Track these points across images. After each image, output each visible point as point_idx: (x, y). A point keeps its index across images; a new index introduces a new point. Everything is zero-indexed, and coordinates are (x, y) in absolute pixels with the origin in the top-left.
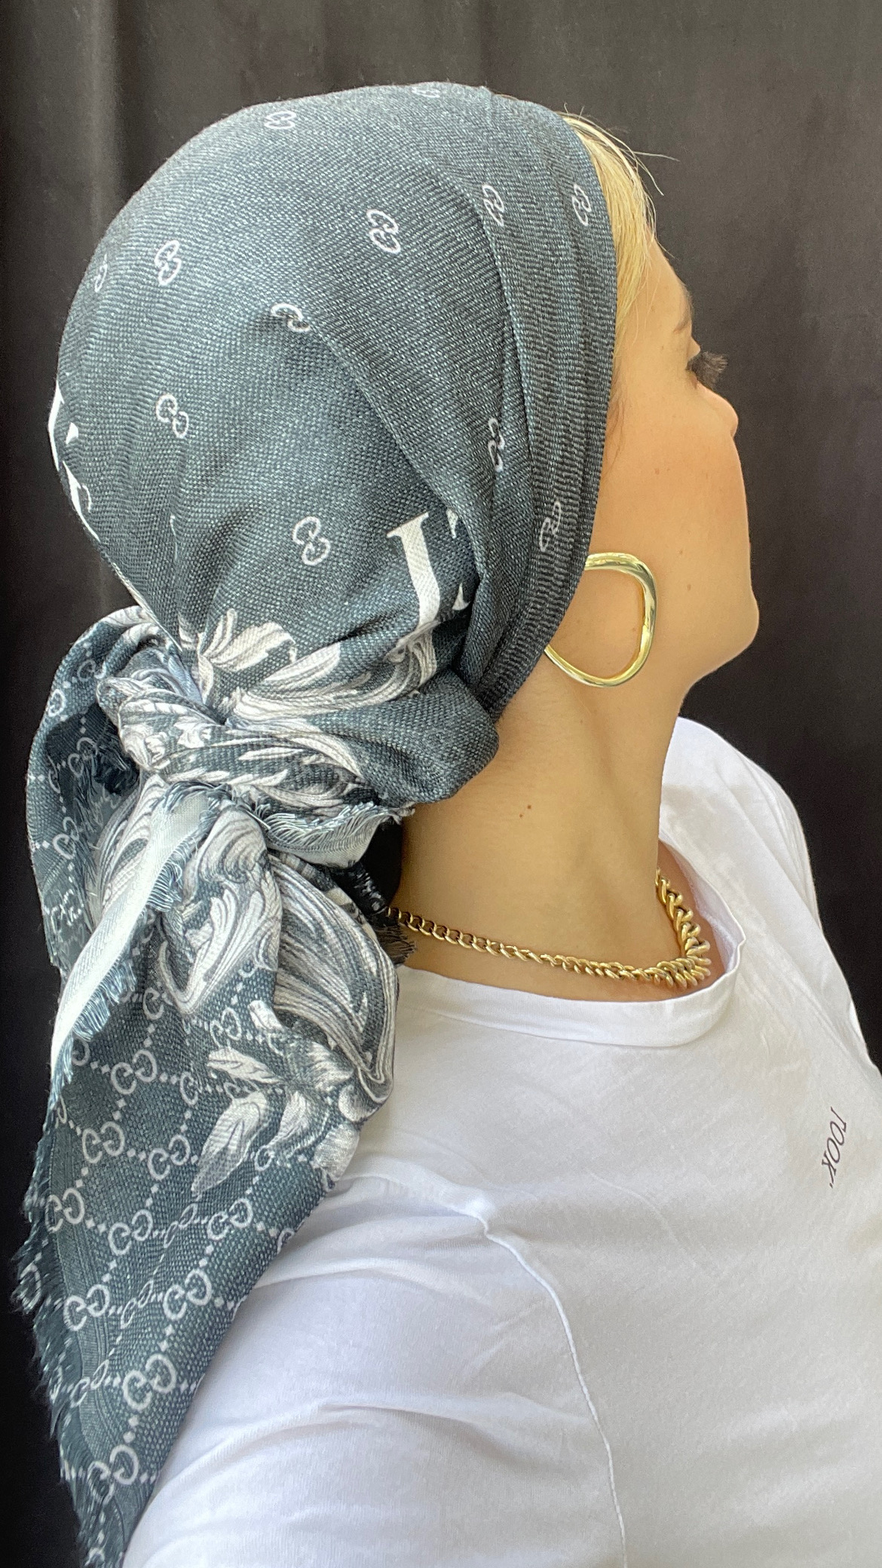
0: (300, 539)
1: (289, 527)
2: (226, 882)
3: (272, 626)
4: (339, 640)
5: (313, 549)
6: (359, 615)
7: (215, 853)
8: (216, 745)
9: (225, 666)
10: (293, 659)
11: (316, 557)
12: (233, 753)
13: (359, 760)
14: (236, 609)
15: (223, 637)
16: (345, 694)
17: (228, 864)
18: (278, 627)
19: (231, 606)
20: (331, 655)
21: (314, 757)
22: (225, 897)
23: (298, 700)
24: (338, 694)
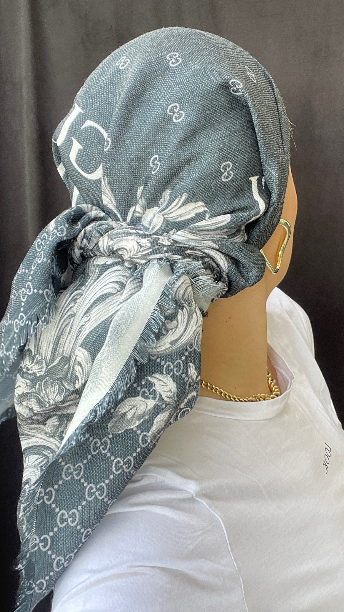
0: (223, 169)
2: (185, 305)
3: (201, 203)
4: (228, 213)
6: (237, 204)
7: (181, 291)
9: (170, 219)
10: (206, 218)
12: (182, 250)
14: (188, 194)
15: (175, 206)
17: (186, 296)
18: (203, 204)
19: (186, 192)
20: (227, 218)
22: (184, 311)
24: (221, 236)
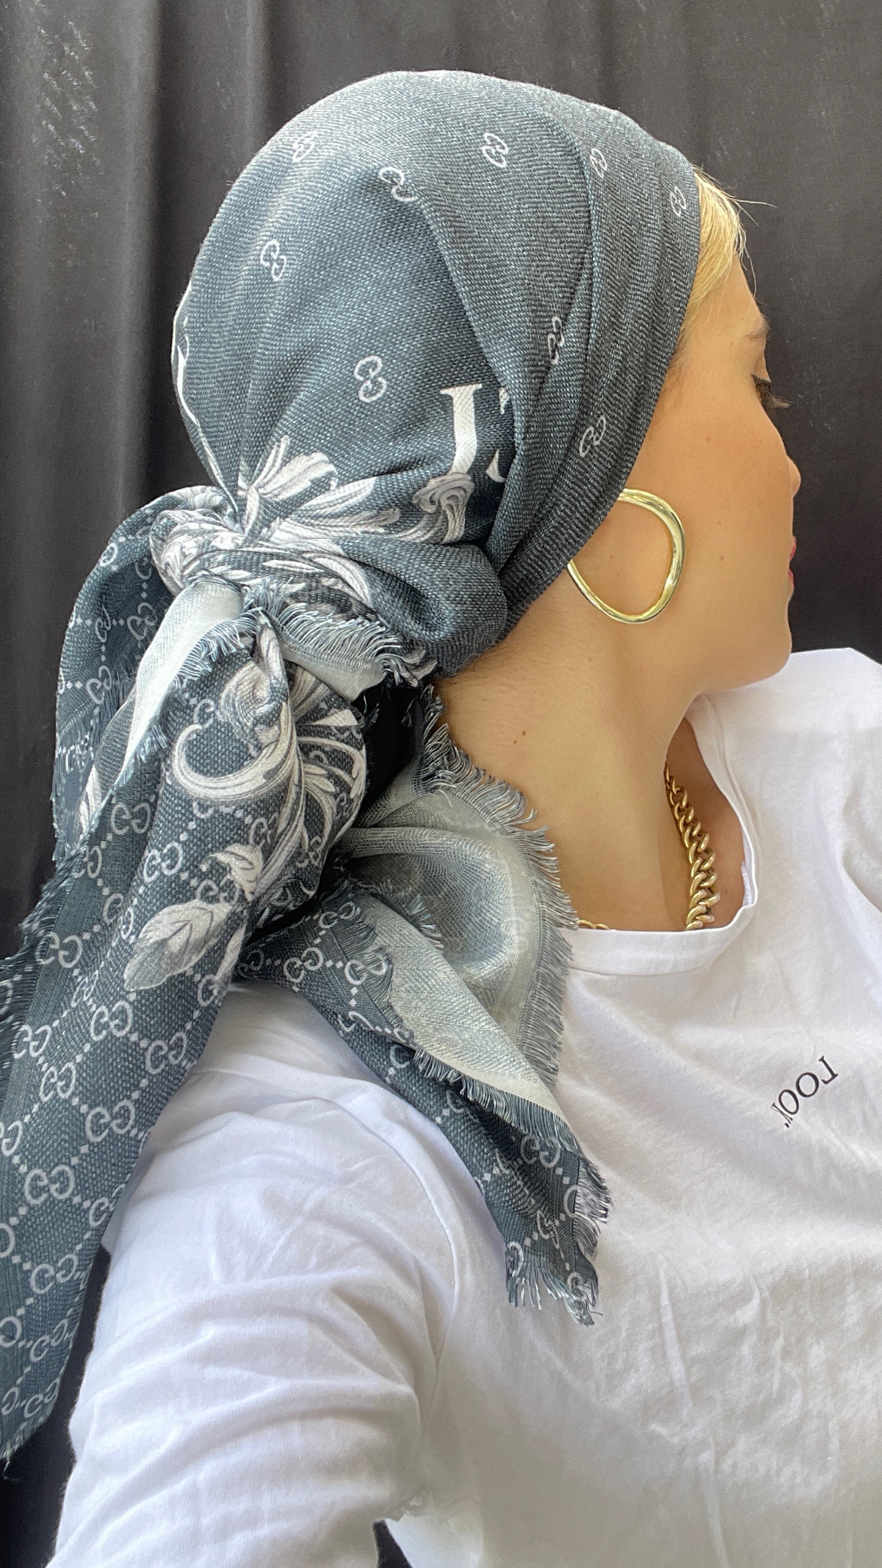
0: (361, 375)
1: (353, 364)
3: (319, 456)
4: (374, 475)
5: (370, 387)
8: (245, 549)
9: (270, 495)
10: (332, 488)
11: (372, 395)
12: (259, 558)
13: (371, 587)
14: (290, 436)
15: (273, 465)
16: (373, 530)
18: (325, 458)
19: (286, 433)
20: (366, 485)
21: (333, 580)
23: (329, 528)
24: (366, 529)
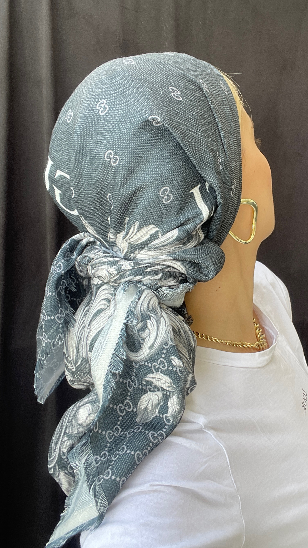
0: (162, 195)
1: (159, 191)
2: (151, 314)
3: (152, 226)
4: (176, 228)
5: (167, 198)
6: (183, 218)
7: (145, 304)
9: (132, 242)
10: (160, 236)
11: (168, 201)
12: (142, 269)
13: (185, 267)
14: (139, 221)
15: (133, 232)
16: (178, 246)
17: (150, 308)
18: (154, 226)
19: (137, 221)
20: (175, 233)
21: (169, 269)
22: (151, 319)
23: (162, 250)
24: (176, 247)
